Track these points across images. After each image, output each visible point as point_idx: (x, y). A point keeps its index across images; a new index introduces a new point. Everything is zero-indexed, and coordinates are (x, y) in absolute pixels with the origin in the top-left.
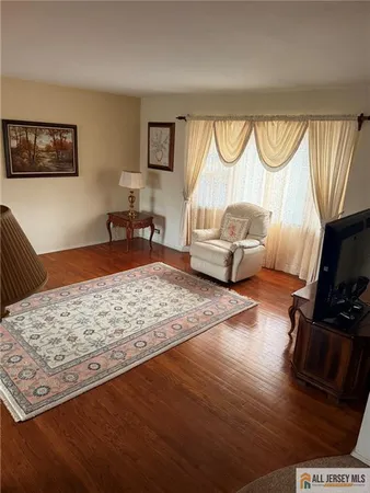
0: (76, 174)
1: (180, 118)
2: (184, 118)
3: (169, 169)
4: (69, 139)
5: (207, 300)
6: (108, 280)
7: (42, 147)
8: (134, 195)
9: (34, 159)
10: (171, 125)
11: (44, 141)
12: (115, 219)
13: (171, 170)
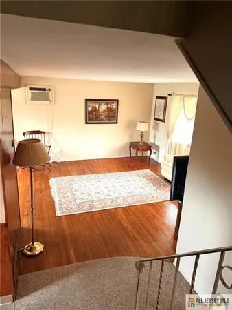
0: (116, 123)
1: (169, 95)
2: (171, 95)
4: (114, 106)
5: (159, 191)
6: (118, 174)
7: (101, 110)
8: (144, 134)
9: (97, 116)
10: (165, 98)
11: (103, 107)
12: (133, 145)
13: (164, 122)
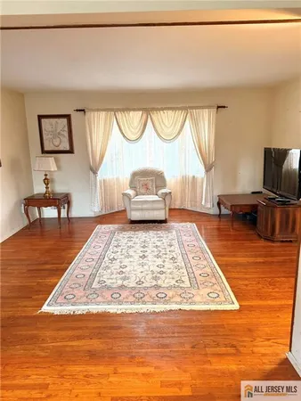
1: (79, 111)
2: (83, 110)
3: (71, 151)
8: (48, 177)
